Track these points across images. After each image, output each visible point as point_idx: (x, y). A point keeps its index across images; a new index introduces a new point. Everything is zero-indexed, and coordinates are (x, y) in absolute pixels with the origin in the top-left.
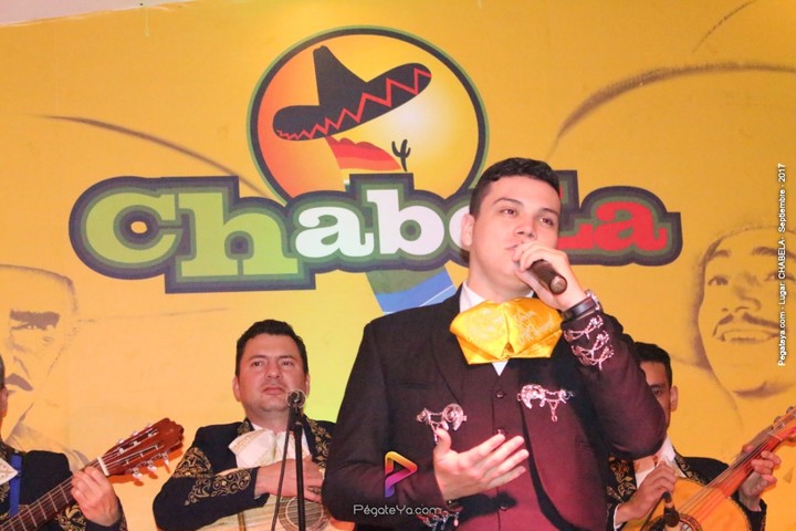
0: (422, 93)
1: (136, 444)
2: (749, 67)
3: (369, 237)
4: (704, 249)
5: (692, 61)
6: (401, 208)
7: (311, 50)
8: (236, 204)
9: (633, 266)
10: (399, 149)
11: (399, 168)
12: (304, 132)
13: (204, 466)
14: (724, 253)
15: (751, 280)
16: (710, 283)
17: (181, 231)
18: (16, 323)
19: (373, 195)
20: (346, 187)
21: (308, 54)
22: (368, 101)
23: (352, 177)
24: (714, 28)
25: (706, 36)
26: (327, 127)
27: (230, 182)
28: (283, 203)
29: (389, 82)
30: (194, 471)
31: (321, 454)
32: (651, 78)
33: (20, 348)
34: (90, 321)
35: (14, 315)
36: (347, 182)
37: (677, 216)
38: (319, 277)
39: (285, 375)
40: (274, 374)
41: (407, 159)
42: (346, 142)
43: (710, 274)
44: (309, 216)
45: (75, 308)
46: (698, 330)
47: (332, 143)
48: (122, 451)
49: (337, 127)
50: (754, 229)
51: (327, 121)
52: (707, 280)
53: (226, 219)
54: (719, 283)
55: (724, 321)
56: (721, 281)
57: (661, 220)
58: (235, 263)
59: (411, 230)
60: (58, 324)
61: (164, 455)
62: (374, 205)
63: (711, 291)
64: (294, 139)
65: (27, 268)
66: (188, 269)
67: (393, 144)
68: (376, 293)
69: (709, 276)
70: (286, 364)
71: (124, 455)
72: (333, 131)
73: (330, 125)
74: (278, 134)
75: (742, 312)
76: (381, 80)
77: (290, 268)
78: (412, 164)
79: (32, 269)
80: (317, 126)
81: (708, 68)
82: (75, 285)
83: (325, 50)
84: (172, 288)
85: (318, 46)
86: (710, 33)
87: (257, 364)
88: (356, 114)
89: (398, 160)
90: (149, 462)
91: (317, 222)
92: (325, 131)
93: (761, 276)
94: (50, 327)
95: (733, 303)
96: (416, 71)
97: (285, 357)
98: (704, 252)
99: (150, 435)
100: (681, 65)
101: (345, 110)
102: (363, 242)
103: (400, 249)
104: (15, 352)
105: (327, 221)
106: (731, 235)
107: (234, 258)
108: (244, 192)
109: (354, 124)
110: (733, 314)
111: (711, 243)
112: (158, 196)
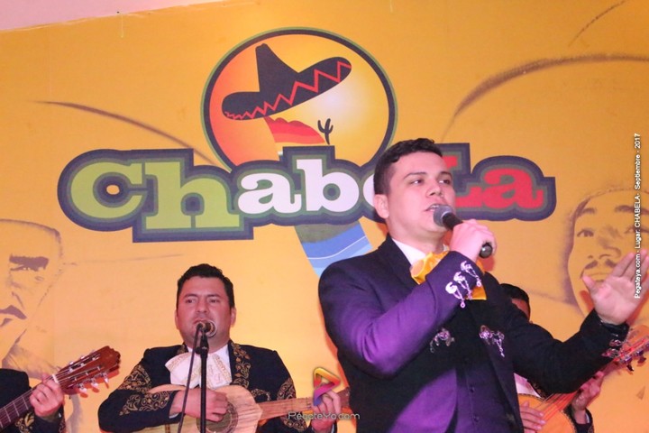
0: (343, 81)
1: (83, 365)
2: (615, 58)
3: (298, 197)
4: (574, 206)
5: (568, 53)
6: (324, 174)
7: (254, 47)
8: (191, 171)
9: (515, 221)
10: (323, 127)
11: (323, 141)
12: (247, 113)
13: (143, 381)
14: (591, 210)
15: (614, 232)
16: (579, 235)
17: (146, 192)
18: (14, 266)
19: (302, 164)
20: (280, 157)
21: (252, 51)
22: (299, 87)
23: (285, 149)
24: (587, 26)
25: (580, 33)
26: (265, 109)
27: (186, 154)
28: (229, 170)
29: (317, 72)
30: (135, 384)
31: (239, 372)
32: (533, 67)
33: (17, 286)
34: (73, 264)
35: (13, 259)
36: (281, 153)
37: (552, 180)
38: (256, 230)
39: (211, 310)
40: (202, 309)
41: (330, 135)
42: (281, 121)
43: (579, 227)
44: (249, 181)
45: (61, 254)
46: (567, 273)
47: (270, 122)
48: (71, 370)
49: (274, 109)
50: (616, 190)
51: (266, 105)
52: (576, 232)
53: (183, 183)
54: (586, 235)
55: (589, 267)
56: (588, 233)
57: (538, 184)
58: (189, 218)
59: (332, 192)
60: (47, 267)
61: (104, 374)
62: (303, 171)
63: (579, 241)
64: (239, 119)
65: (23, 222)
66: (152, 223)
67: (319, 122)
68: (302, 242)
69: (577, 229)
70: (213, 301)
71: (73, 373)
72: (271, 112)
73: (268, 108)
74: (226, 115)
75: (605, 259)
76: (310, 70)
77: (233, 222)
78: (334, 139)
79: (28, 223)
80: (258, 109)
81: (581, 59)
82: (61, 235)
83: (265, 46)
84: (138, 238)
85: (259, 44)
86: (583, 30)
87: (190, 301)
88: (289, 98)
89: (323, 135)
90: (92, 379)
91: (256, 185)
92: (264, 112)
93: (622, 229)
94: (41, 269)
95: (597, 251)
96: (339, 64)
97: (213, 296)
98: (574, 209)
99: (94, 359)
100: (559, 56)
101: (280, 95)
102: (292, 201)
103: (322, 208)
104: (13, 289)
105: (264, 184)
106: (597, 195)
107: (187, 214)
108: (198, 161)
109: (288, 107)
110: (598, 260)
111: (580, 202)
112: (129, 165)
